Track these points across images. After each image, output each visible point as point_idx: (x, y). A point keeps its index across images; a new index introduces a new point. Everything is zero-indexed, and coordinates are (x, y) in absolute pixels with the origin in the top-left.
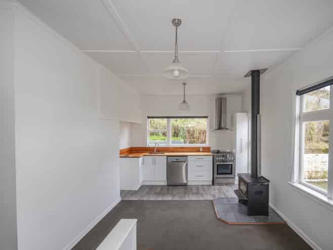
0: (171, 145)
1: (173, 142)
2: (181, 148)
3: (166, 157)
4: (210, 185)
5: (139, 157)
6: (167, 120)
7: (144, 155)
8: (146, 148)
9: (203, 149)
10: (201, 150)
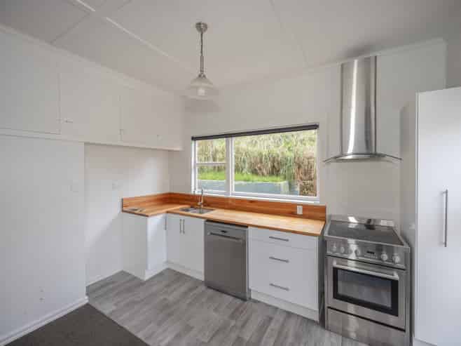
0: (234, 194)
1: (238, 188)
2: (252, 202)
3: (203, 220)
4: (313, 321)
5: (147, 216)
6: (226, 141)
7: (168, 212)
8: (189, 196)
9: (304, 209)
10: (300, 211)
